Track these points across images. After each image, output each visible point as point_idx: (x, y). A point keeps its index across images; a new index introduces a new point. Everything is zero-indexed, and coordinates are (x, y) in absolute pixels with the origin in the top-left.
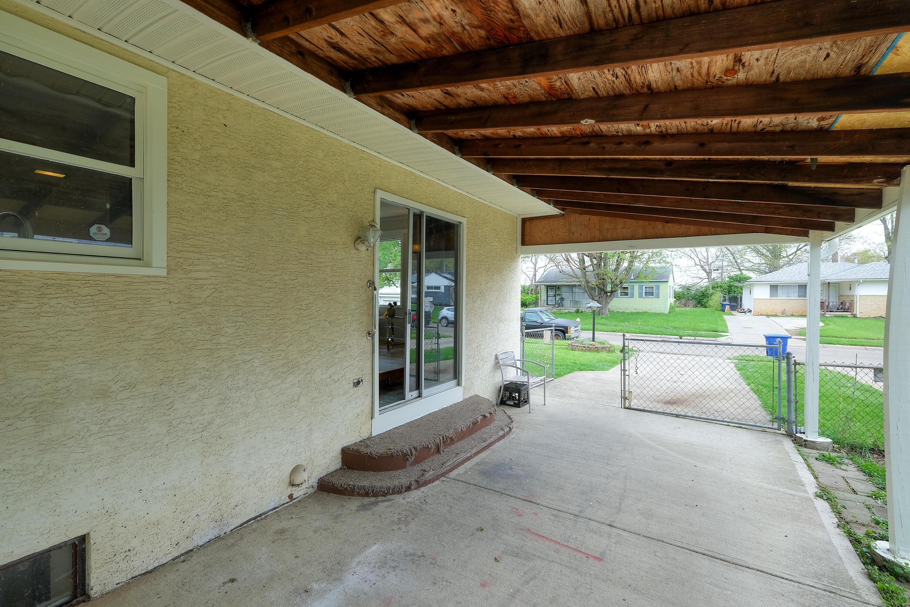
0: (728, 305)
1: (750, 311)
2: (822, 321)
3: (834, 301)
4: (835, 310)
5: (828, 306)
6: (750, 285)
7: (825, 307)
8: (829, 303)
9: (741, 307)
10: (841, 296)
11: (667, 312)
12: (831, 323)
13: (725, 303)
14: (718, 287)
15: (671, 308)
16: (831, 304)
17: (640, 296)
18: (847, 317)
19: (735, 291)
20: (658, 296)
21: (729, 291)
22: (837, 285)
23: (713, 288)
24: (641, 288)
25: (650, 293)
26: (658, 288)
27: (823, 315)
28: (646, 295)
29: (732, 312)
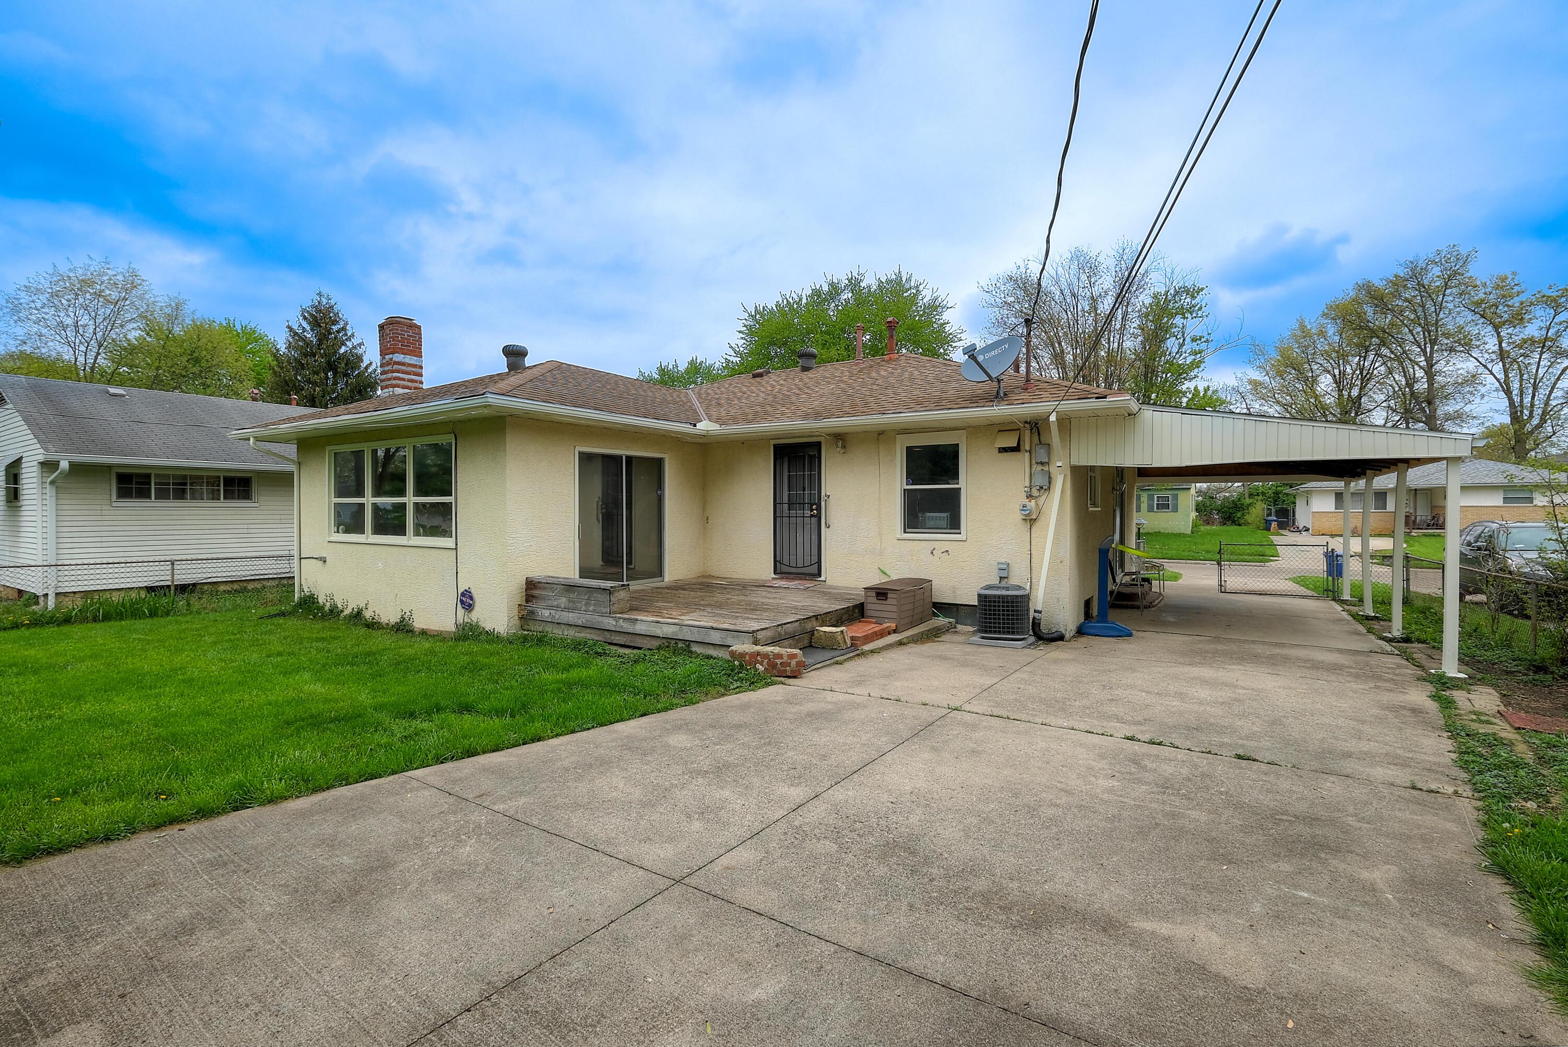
0: (1275, 521)
1: (1307, 530)
2: (1406, 542)
3: (1422, 514)
4: (1425, 527)
5: (1414, 522)
6: (1307, 492)
7: (1411, 523)
8: (1416, 518)
9: (1294, 524)
10: (1435, 507)
11: (1189, 532)
12: (1416, 544)
13: (1270, 518)
14: (1258, 495)
15: (1195, 525)
16: (1418, 518)
17: (1150, 509)
18: (1439, 536)
19: (1284, 501)
20: (1175, 510)
21: (1276, 501)
22: (1429, 492)
23: (1251, 495)
24: (1151, 498)
25: (1163, 506)
26: (1176, 497)
27: (1408, 534)
28: (1157, 509)
29: (1281, 531)
